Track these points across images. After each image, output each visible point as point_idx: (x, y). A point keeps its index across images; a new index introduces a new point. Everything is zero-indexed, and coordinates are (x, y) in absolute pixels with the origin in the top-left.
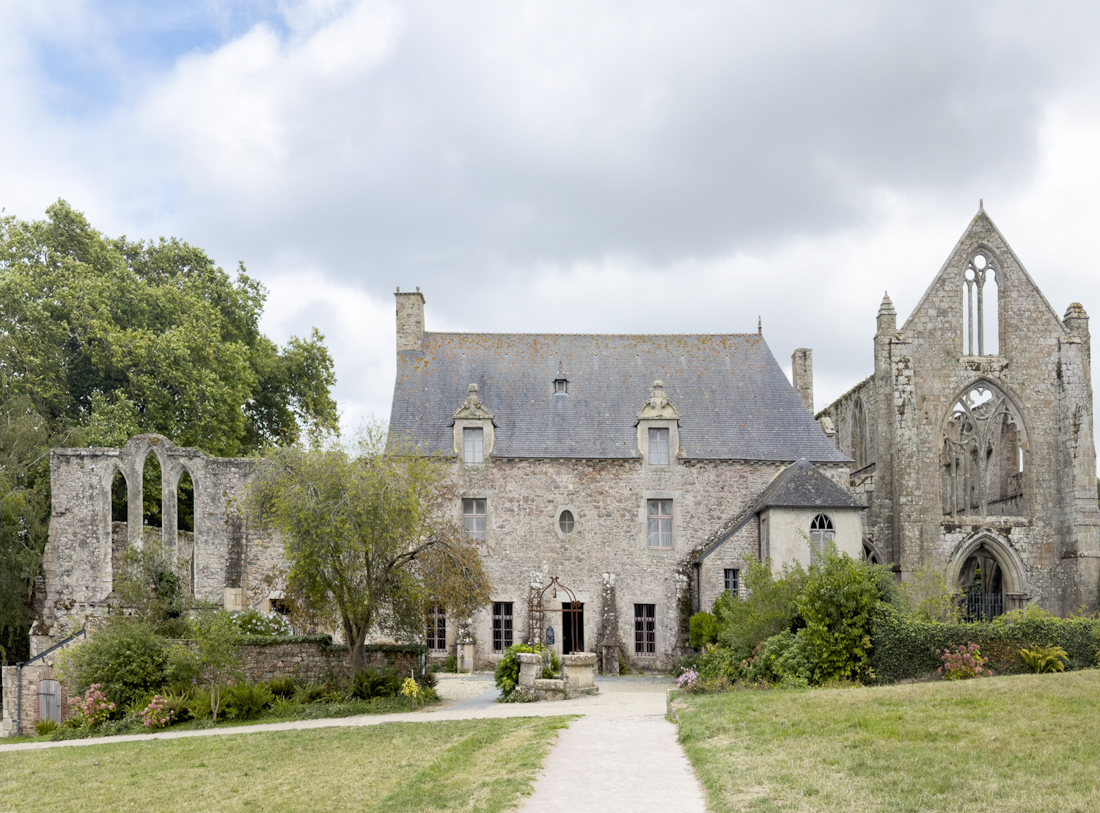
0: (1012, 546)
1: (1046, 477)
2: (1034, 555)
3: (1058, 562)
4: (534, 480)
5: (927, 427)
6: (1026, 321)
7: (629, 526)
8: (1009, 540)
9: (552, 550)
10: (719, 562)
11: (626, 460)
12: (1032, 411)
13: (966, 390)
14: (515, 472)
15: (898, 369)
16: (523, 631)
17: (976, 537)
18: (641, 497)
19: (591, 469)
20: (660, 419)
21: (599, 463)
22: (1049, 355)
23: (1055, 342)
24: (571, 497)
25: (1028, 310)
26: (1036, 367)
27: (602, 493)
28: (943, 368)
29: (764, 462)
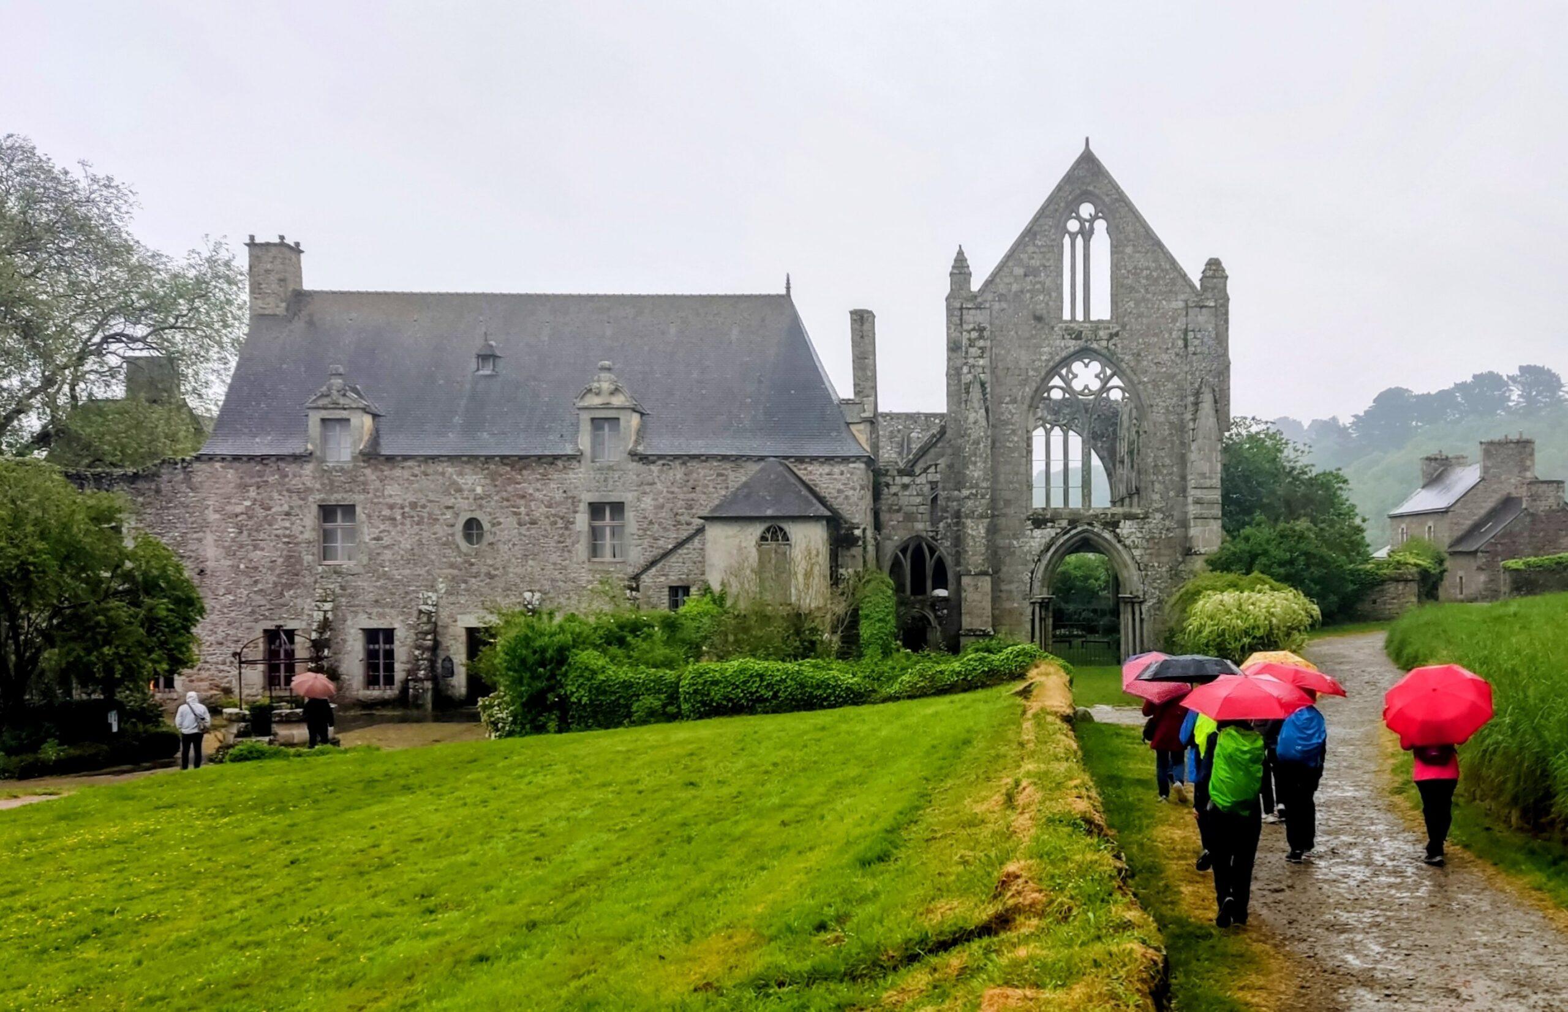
0: (1119, 541)
1: (1167, 461)
2: (1148, 551)
3: (1180, 559)
4: (424, 482)
5: (1010, 406)
6: (1144, 281)
7: (562, 535)
8: (1117, 536)
9: (452, 566)
10: (663, 579)
11: (556, 457)
12: (1150, 386)
13: (1067, 361)
14: (397, 472)
15: (969, 339)
16: (408, 662)
17: (1073, 532)
18: (580, 501)
19: (508, 469)
20: (607, 406)
21: (520, 462)
22: (1174, 320)
23: (1181, 304)
24: (479, 502)
25: (1147, 268)
26: (1155, 335)
27: (523, 497)
28: (1033, 337)
29: (749, 458)
